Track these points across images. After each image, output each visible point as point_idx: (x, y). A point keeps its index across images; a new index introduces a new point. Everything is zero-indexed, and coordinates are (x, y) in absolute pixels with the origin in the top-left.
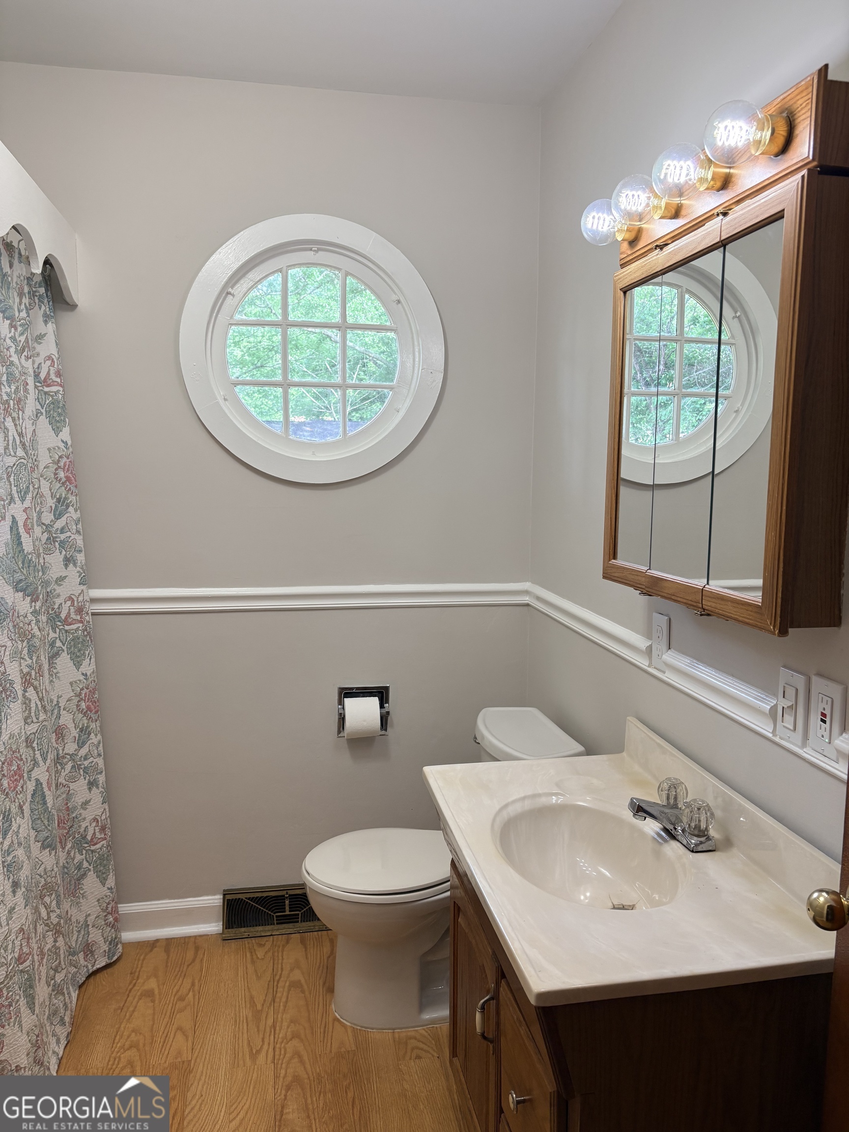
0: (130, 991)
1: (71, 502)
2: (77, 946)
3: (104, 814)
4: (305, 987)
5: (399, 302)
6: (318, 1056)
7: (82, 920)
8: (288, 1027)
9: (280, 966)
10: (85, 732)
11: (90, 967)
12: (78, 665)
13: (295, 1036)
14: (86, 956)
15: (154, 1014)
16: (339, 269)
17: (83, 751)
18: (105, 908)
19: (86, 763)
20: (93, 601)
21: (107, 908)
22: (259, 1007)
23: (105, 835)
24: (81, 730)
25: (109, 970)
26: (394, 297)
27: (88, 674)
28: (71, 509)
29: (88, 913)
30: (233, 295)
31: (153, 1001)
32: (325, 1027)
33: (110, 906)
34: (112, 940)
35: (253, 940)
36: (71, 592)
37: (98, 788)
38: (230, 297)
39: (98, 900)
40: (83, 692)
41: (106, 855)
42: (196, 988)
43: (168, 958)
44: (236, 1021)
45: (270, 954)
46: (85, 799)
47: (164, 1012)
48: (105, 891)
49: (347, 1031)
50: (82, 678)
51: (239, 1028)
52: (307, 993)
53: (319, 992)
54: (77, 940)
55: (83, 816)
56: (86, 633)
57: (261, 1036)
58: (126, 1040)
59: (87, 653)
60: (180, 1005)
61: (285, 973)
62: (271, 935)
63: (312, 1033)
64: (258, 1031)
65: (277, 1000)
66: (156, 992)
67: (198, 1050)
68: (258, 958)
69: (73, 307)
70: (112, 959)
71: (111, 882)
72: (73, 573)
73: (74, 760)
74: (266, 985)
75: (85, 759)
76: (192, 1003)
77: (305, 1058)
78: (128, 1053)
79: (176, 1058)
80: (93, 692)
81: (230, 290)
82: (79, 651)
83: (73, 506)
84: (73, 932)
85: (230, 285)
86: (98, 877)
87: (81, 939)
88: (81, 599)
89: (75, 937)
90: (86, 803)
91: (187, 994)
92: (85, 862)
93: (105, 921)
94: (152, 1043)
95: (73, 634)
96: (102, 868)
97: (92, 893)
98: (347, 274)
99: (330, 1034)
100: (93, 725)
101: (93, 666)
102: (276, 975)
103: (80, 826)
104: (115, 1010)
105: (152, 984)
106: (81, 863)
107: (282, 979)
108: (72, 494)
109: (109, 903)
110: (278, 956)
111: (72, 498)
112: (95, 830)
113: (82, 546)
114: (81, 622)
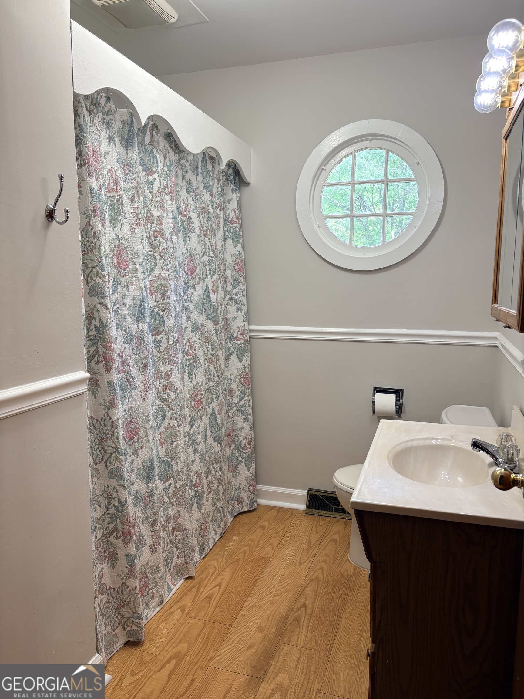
0: (255, 524)
1: (240, 280)
2: (235, 497)
3: (250, 436)
4: (338, 543)
5: (419, 164)
6: (332, 572)
7: (237, 485)
8: (322, 557)
9: (329, 531)
10: (242, 393)
11: (240, 509)
12: (241, 361)
13: (324, 561)
14: (238, 504)
15: (262, 536)
16: (384, 149)
17: (241, 403)
18: (249, 482)
19: (243, 409)
20: (250, 331)
21: (250, 483)
22: (311, 545)
23: (250, 446)
24: (241, 392)
25: (249, 514)
26: (416, 161)
27: (246, 365)
28: (240, 284)
29: (241, 482)
30: (325, 170)
31: (264, 530)
32: (341, 561)
33: (251, 482)
34: (251, 499)
35: (320, 517)
36: (239, 325)
37: (248, 422)
38: (324, 171)
39: (246, 478)
40: (243, 374)
41: (250, 457)
42: (285, 530)
43: (277, 515)
44: (298, 547)
45: (326, 525)
46: (241, 426)
47: (267, 536)
48: (249, 474)
49: (351, 566)
50: (242, 367)
51: (298, 551)
52: (338, 545)
53: (344, 547)
54: (234, 494)
55: (240, 435)
56: (245, 345)
57: (308, 557)
58: (246, 543)
59: (245, 355)
60: (275, 535)
61: (331, 534)
62: (330, 517)
63: (333, 562)
64: (307, 554)
65: (322, 544)
66: (267, 527)
67: (276, 555)
68: (320, 525)
69: (248, 184)
70: (251, 508)
71: (253, 470)
72: (240, 315)
73: (237, 406)
74: (319, 537)
75: (242, 407)
76: (281, 536)
77: (325, 571)
78: (245, 548)
79: (265, 555)
80: (247, 375)
81: (324, 167)
82: (242, 354)
83: (241, 283)
84: (232, 489)
85: (324, 165)
86: (246, 466)
87: (236, 494)
88: (243, 328)
89: (233, 492)
90: (242, 429)
91: (280, 532)
92: (240, 457)
93: (249, 489)
94: (256, 547)
95: (239, 345)
96: (248, 462)
97: (243, 473)
98: (389, 151)
99: (342, 565)
100: (247, 391)
101: (248, 362)
102: (325, 534)
103: (238, 439)
104: (246, 530)
105: (266, 524)
106: (238, 457)
107: (328, 536)
108: (241, 277)
109: (251, 481)
110: (330, 527)
111: (241, 279)
112: (245, 443)
113: (245, 303)
114: (243, 340)
